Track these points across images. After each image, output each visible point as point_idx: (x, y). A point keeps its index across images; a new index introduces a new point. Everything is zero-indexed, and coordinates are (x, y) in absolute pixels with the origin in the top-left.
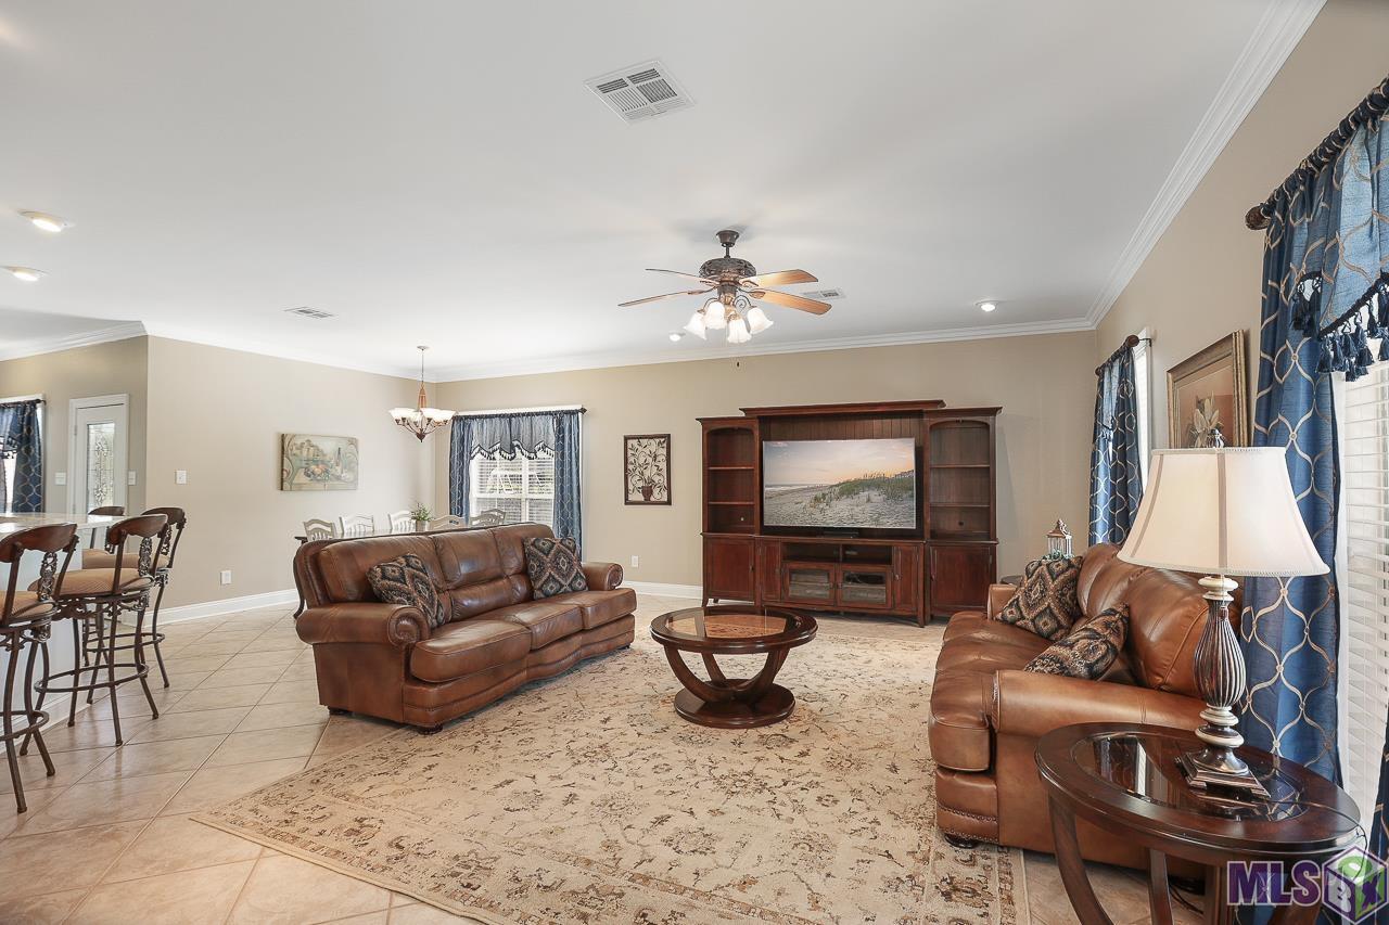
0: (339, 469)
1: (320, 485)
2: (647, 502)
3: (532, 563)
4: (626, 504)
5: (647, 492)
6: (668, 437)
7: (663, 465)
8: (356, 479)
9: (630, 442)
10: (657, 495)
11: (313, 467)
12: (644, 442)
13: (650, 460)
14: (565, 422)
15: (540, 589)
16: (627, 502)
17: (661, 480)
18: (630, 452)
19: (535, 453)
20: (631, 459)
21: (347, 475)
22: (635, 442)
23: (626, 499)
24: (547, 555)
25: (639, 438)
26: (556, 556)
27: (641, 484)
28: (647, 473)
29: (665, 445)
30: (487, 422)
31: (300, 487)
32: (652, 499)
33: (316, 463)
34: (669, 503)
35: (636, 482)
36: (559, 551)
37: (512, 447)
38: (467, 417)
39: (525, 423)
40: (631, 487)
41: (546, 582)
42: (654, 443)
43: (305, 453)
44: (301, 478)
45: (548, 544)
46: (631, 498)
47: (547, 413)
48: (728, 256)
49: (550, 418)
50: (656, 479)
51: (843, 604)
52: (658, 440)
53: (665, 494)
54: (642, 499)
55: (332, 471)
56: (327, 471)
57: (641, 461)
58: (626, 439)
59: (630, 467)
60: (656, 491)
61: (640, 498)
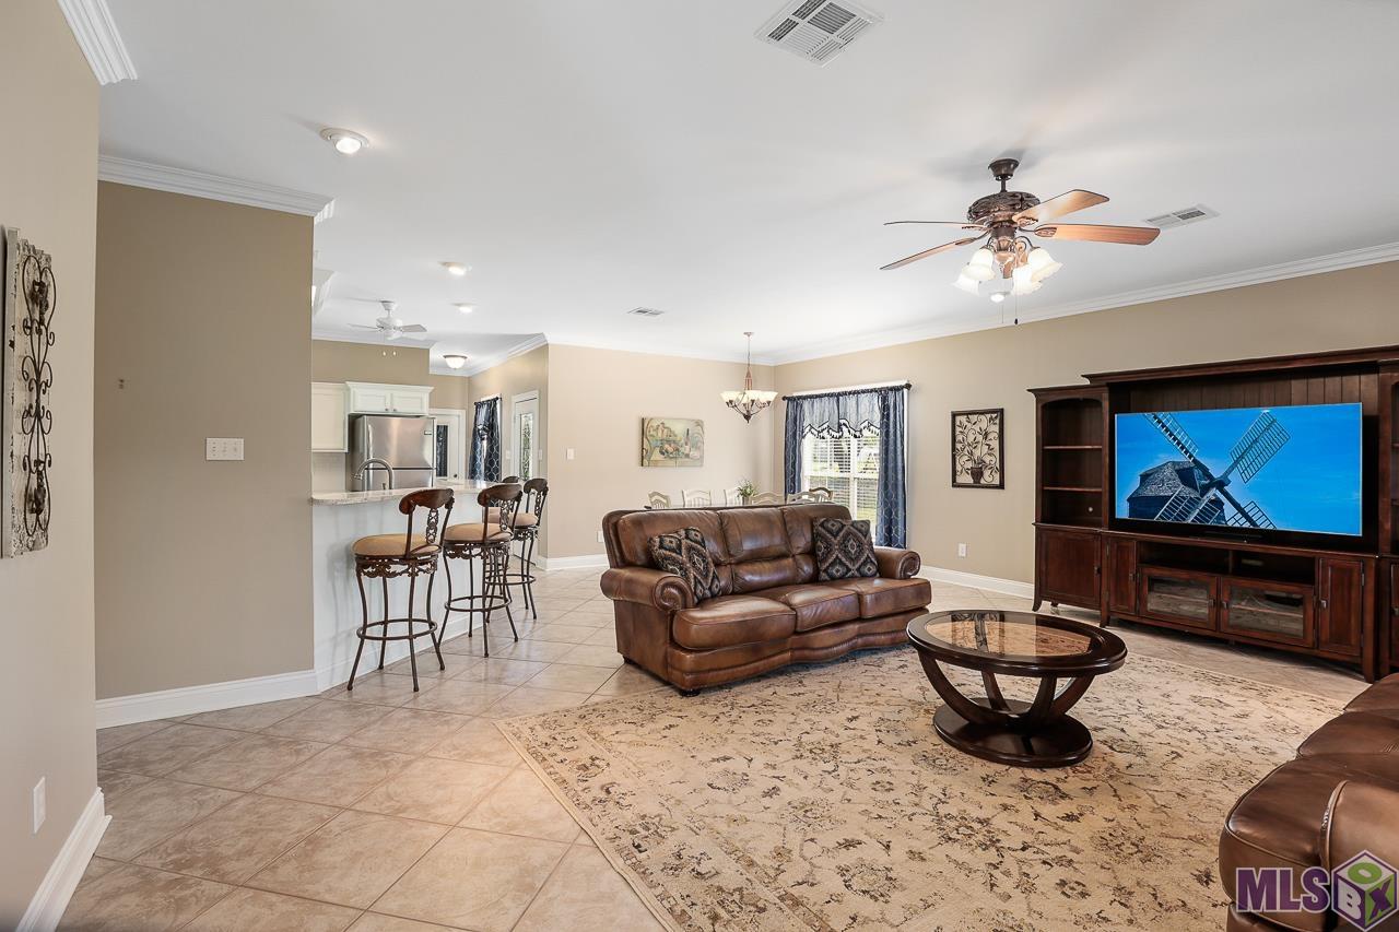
0: (687, 447)
1: (672, 462)
2: (977, 484)
3: (819, 543)
4: (953, 486)
5: (977, 474)
6: (1002, 411)
7: (995, 444)
8: (702, 457)
9: (958, 418)
10: (989, 477)
11: (666, 446)
12: (974, 418)
13: (980, 438)
14: (889, 399)
15: (825, 571)
16: (955, 484)
17: (994, 460)
18: (958, 429)
19: (861, 431)
20: (959, 438)
21: (694, 453)
22: (964, 418)
23: (954, 480)
24: (835, 537)
25: (968, 414)
26: (845, 538)
27: (969, 465)
28: (977, 453)
29: (997, 421)
30: (817, 402)
31: (656, 464)
32: (982, 481)
33: (668, 442)
34: (1001, 486)
35: (964, 463)
36: (848, 534)
37: (840, 426)
38: (799, 398)
39: (852, 401)
40: (959, 468)
41: (832, 564)
42: (984, 421)
43: (660, 434)
44: (657, 456)
45: (837, 526)
46: (959, 480)
47: (872, 391)
48: (1003, 190)
49: (875, 395)
50: (987, 459)
51: (1230, 631)
52: (989, 416)
53: (997, 476)
54: (972, 481)
55: (682, 450)
56: (678, 450)
57: (971, 439)
58: (954, 415)
59: (959, 446)
60: (987, 473)
61: (969, 480)
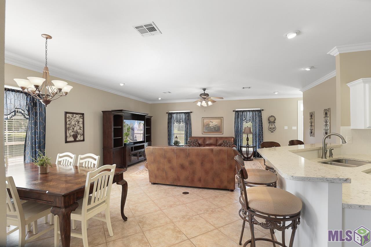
2: (75, 141)
5: (75, 136)
6: (83, 114)
7: (82, 126)
9: (68, 115)
10: (79, 138)
12: (74, 115)
13: (76, 123)
16: (67, 142)
17: (80, 131)
18: (68, 119)
20: (68, 123)
22: (70, 115)
23: (66, 140)
25: (73, 113)
27: (72, 134)
28: (75, 129)
29: (82, 117)
32: (77, 139)
34: (83, 140)
35: (70, 132)
40: (68, 135)
42: (78, 117)
46: (68, 140)
48: (204, 93)
50: (79, 131)
52: (80, 115)
53: (82, 137)
54: (73, 140)
57: (73, 123)
59: (68, 126)
60: (79, 136)
61: (72, 139)
